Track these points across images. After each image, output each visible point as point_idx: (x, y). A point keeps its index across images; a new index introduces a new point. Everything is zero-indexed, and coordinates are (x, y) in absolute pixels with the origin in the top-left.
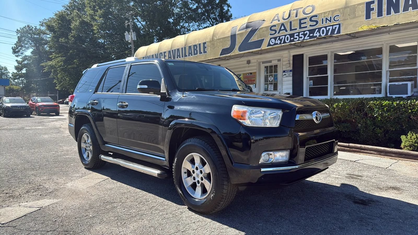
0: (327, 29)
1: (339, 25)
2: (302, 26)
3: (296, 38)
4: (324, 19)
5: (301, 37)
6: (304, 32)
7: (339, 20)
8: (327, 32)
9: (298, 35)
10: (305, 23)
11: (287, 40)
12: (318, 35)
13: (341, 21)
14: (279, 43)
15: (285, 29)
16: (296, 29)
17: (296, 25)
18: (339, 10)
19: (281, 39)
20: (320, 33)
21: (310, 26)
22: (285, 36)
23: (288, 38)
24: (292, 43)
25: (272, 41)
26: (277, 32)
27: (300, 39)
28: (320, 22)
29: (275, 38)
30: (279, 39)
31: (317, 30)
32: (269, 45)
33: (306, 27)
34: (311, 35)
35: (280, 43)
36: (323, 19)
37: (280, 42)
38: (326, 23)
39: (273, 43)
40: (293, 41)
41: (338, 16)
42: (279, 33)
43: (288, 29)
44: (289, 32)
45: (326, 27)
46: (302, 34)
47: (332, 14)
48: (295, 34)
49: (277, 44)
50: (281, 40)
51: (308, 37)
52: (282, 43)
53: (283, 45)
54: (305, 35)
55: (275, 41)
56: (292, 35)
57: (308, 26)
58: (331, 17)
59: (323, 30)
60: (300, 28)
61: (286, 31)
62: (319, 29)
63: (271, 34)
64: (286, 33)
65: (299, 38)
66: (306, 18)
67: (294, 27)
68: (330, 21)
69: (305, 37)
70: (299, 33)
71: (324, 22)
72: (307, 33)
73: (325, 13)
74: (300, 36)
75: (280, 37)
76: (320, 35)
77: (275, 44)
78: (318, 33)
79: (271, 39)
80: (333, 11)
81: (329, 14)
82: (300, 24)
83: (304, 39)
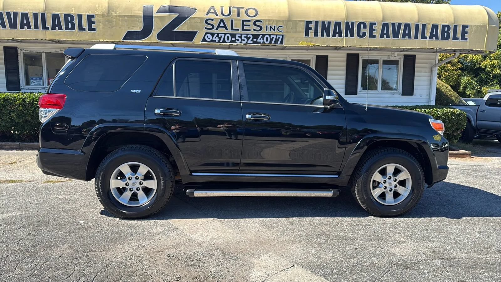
0: (271, 38)
1: (283, 36)
2: (245, 28)
3: (238, 40)
4: (269, 27)
5: (244, 40)
6: (247, 35)
7: (282, 31)
8: (271, 40)
9: (241, 37)
10: (249, 25)
11: (228, 39)
12: (262, 41)
13: (284, 32)
14: (217, 41)
15: (225, 26)
16: (238, 30)
17: (238, 25)
18: (283, 21)
19: (220, 36)
20: (263, 39)
21: (254, 30)
22: (225, 34)
23: (228, 37)
24: (233, 44)
25: (207, 36)
26: (215, 27)
27: (242, 42)
28: (264, 29)
29: (213, 34)
30: (218, 36)
31: (261, 36)
32: (204, 40)
33: (250, 30)
34: (255, 40)
35: (219, 41)
36: (267, 26)
37: (218, 39)
38: (270, 31)
39: (209, 39)
40: (234, 42)
41: (282, 27)
42: (217, 29)
43: (229, 27)
44: (230, 31)
45: (270, 35)
46: (244, 37)
47: (276, 24)
48: (237, 35)
49: (215, 41)
50: (220, 38)
51: (251, 41)
52: (221, 41)
53: (222, 44)
54: (248, 38)
55: (213, 37)
56: (233, 36)
57: (252, 30)
58: (275, 27)
59: (267, 38)
60: (243, 29)
61: (227, 29)
62: (263, 36)
63: (206, 28)
64: (226, 32)
65: (242, 40)
66: (249, 21)
67: (236, 26)
68: (274, 30)
69: (248, 40)
70: (241, 35)
71: (269, 30)
72: (250, 37)
73: (269, 20)
74: (243, 38)
75: (218, 34)
76: (264, 42)
77: (212, 41)
78: (262, 39)
79: (206, 33)
80: (278, 21)
81: (273, 23)
82: (243, 25)
83: (247, 43)
